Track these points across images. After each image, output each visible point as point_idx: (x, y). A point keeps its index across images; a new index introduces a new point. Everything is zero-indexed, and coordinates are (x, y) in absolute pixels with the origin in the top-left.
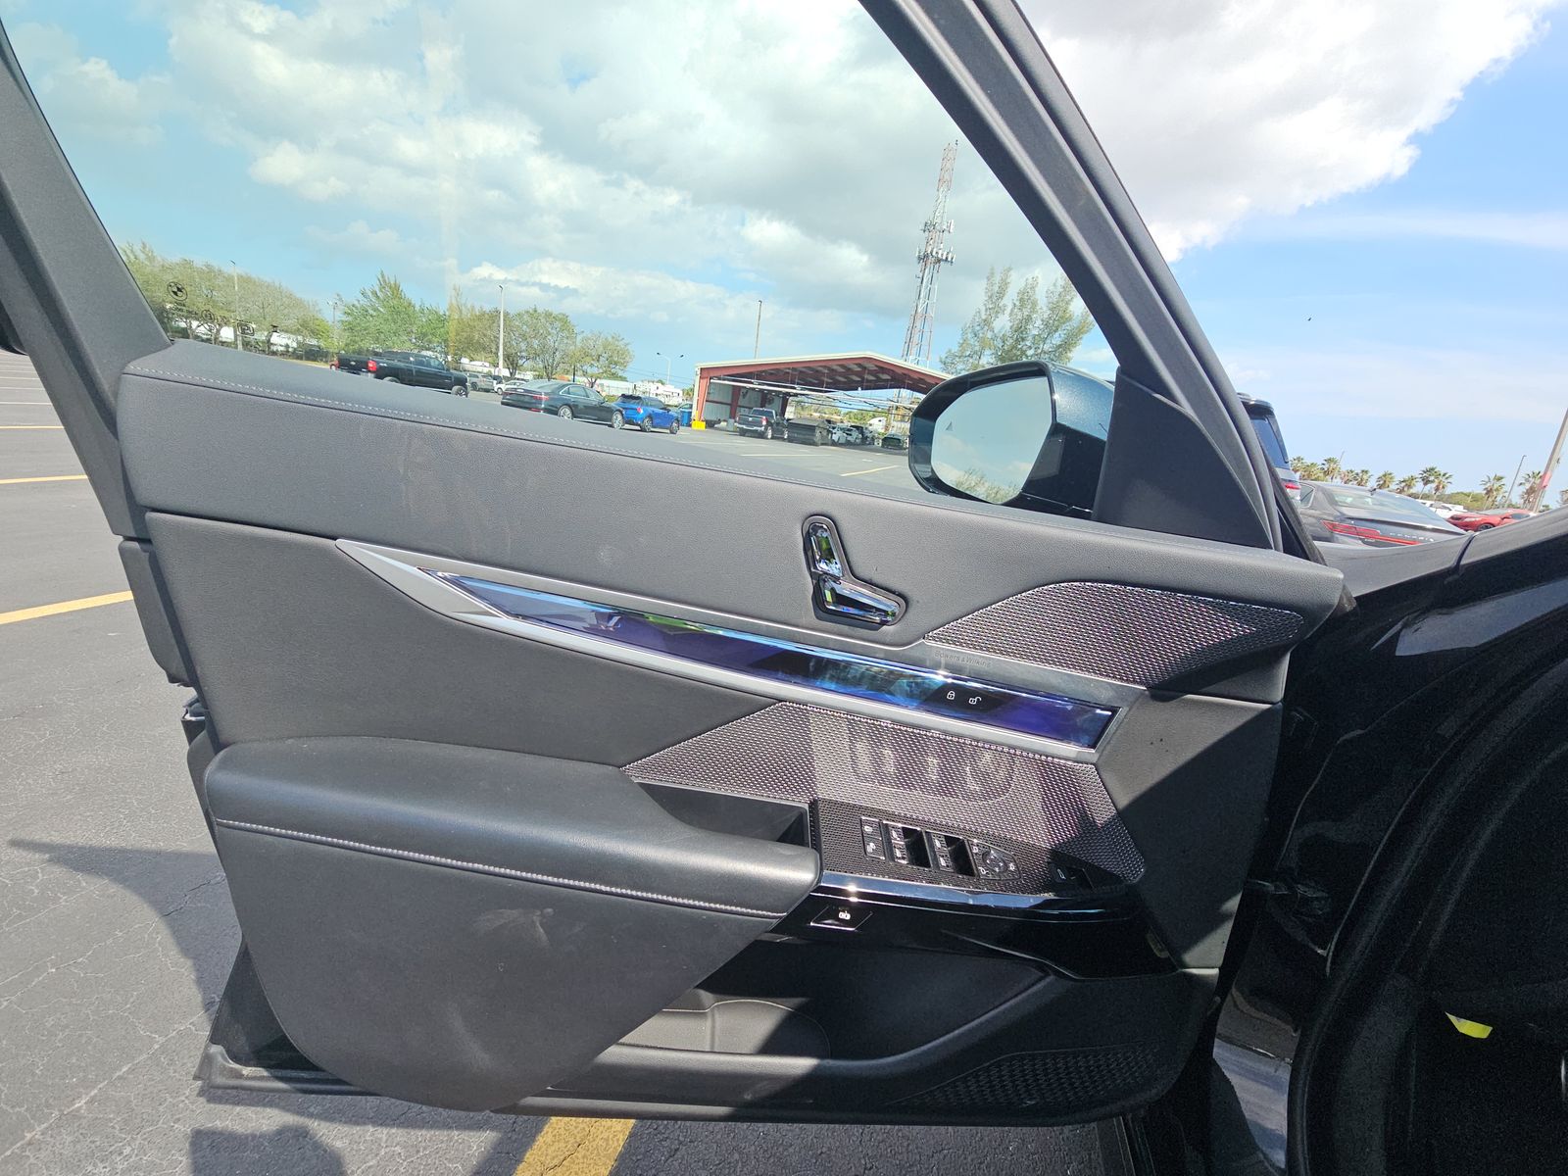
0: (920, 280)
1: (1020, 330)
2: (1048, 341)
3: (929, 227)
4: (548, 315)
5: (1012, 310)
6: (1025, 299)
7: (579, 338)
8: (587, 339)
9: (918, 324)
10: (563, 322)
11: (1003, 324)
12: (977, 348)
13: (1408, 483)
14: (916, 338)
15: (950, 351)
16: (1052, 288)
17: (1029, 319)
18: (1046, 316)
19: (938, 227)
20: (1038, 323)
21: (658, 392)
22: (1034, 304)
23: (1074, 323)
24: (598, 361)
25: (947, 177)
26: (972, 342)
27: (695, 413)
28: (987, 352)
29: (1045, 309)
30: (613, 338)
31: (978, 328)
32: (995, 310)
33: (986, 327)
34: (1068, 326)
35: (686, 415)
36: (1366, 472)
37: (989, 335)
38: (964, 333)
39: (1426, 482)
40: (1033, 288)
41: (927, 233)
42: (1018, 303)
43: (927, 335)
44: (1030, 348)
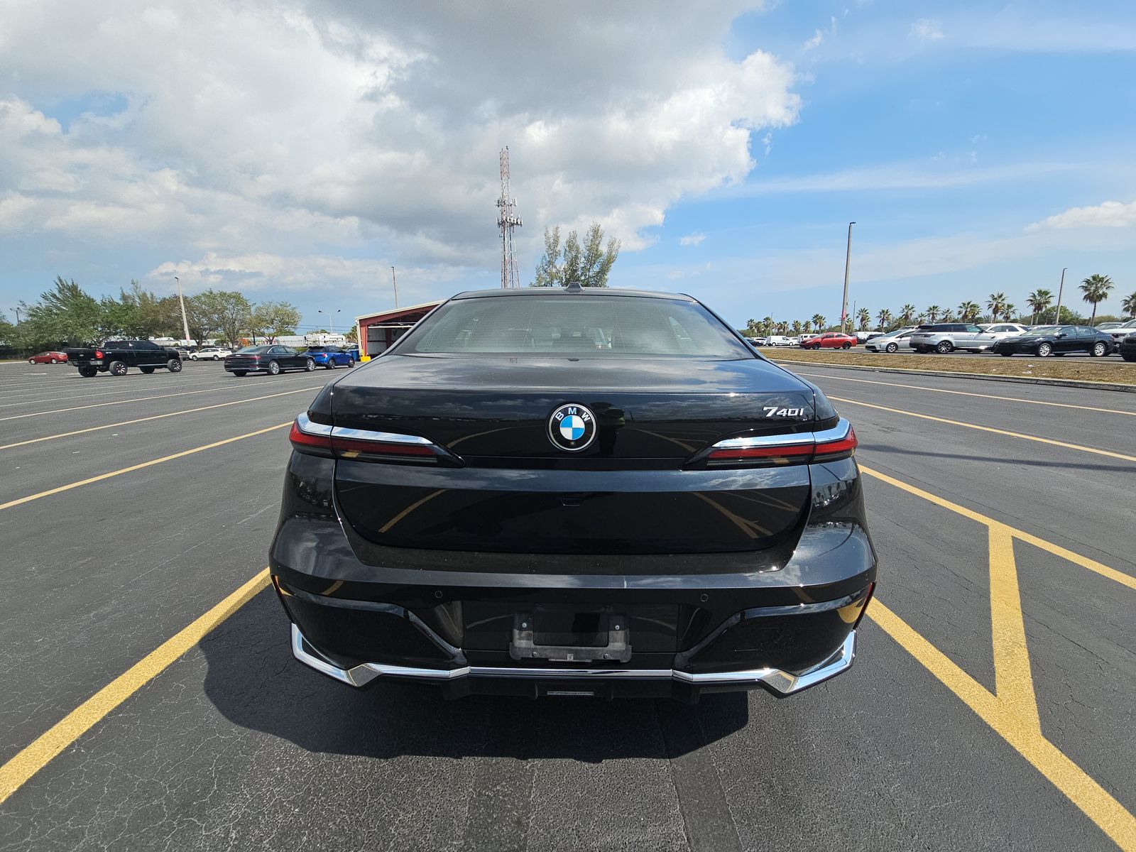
0: (502, 238)
1: (573, 263)
2: (591, 270)
3: (501, 203)
4: (223, 295)
5: (565, 253)
6: (571, 245)
7: (253, 309)
8: (260, 309)
9: (508, 267)
10: (237, 299)
11: (561, 264)
12: (548, 280)
13: (807, 325)
14: (508, 277)
15: (531, 284)
16: (586, 237)
17: (576, 257)
18: (586, 255)
19: (507, 203)
20: (583, 259)
21: (326, 339)
22: (578, 248)
23: (604, 257)
24: (272, 323)
25: (505, 170)
26: (544, 276)
27: (361, 351)
28: (555, 281)
29: (584, 250)
30: (281, 305)
31: (546, 267)
32: (554, 254)
33: (551, 266)
34: (601, 260)
35: (355, 354)
36: (786, 322)
37: (554, 270)
38: (538, 270)
39: (816, 323)
40: (574, 238)
41: (500, 207)
42: (567, 249)
43: (515, 273)
44: (582, 275)
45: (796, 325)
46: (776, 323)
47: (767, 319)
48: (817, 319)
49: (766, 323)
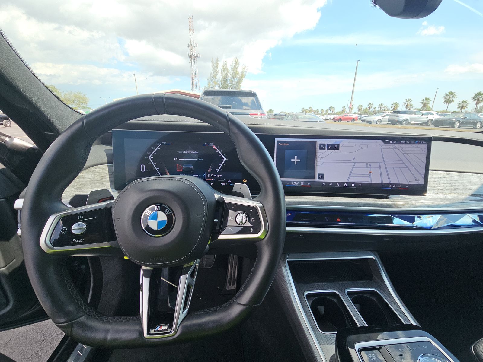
0: (191, 64)
1: (225, 78)
2: (234, 81)
5: (221, 72)
6: (224, 68)
7: (62, 94)
8: (66, 94)
9: (194, 78)
11: (220, 76)
12: (213, 85)
13: (327, 111)
14: (194, 84)
15: (205, 87)
16: (232, 64)
17: (227, 74)
18: (231, 73)
19: (193, 45)
20: (230, 75)
22: (227, 70)
23: (240, 74)
24: (74, 102)
25: (191, 28)
26: (211, 83)
28: (217, 86)
29: (231, 71)
30: (77, 93)
31: (212, 78)
32: (216, 72)
33: (215, 78)
34: (238, 76)
37: (216, 80)
38: (208, 80)
39: (330, 110)
40: (226, 64)
41: (190, 47)
42: (223, 70)
43: (197, 82)
44: (229, 83)
45: (322, 111)
46: (313, 110)
47: (310, 108)
48: (331, 108)
49: (309, 109)
